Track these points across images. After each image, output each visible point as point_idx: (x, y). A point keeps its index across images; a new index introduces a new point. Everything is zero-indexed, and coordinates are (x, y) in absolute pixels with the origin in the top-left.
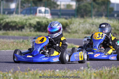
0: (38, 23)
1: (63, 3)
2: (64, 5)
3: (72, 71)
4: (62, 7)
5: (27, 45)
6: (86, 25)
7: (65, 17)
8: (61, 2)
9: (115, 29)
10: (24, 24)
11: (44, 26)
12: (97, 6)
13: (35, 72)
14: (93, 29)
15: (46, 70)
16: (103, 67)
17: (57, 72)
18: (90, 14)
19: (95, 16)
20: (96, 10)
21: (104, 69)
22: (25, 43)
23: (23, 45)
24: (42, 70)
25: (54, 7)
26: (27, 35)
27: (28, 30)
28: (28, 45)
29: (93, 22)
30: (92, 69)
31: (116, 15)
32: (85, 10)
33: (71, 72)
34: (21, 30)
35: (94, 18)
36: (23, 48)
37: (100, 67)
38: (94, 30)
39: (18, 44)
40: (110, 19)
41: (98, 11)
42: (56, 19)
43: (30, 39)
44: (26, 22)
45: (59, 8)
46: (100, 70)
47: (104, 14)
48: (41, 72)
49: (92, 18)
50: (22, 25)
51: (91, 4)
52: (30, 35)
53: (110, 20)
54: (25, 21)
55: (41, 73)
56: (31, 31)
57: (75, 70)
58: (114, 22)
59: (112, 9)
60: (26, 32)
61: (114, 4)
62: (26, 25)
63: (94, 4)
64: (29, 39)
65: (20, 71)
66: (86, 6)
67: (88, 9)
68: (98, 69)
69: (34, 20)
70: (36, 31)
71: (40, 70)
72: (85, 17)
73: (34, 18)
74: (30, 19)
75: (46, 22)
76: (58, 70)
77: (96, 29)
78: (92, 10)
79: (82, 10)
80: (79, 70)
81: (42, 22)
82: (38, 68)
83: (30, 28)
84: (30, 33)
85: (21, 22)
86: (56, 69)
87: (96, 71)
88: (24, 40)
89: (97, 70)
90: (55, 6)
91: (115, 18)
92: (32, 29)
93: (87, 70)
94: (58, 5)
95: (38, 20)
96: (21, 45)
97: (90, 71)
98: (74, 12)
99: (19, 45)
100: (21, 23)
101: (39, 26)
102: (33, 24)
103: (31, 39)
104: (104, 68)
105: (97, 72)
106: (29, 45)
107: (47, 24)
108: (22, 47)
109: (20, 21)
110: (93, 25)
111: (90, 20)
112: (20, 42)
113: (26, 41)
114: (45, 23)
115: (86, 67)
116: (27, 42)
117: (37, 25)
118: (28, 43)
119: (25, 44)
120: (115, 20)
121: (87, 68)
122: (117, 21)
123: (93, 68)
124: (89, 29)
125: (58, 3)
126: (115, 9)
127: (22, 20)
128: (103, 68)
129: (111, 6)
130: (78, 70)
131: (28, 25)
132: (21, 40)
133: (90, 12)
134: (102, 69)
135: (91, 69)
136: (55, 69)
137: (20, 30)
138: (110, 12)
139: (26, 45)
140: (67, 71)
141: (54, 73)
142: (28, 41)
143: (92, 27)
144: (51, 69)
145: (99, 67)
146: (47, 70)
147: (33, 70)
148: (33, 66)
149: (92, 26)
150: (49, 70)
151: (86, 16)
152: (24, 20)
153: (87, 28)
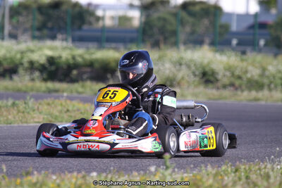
0: (51, 60)
1: (109, 14)
2: (113, 18)
3: (129, 175)
4: (108, 22)
5: (23, 112)
6: (163, 65)
7: (113, 45)
8: (104, 10)
9: (233, 75)
10: (17, 62)
11: (65, 67)
12: (191, 20)
13: (40, 178)
14: (180, 75)
15: (66, 173)
16: (203, 165)
17: (92, 177)
18: (173, 40)
19: (185, 43)
20: (188, 29)
21: (204, 171)
22: (18, 107)
23: (15, 112)
24: (57, 174)
25: (90, 23)
26: (24, 89)
27: (27, 78)
28: (26, 114)
29: (182, 58)
30: (176, 170)
31: (235, 42)
32: (162, 31)
33: (127, 176)
34: (11, 78)
35: (182, 47)
36: (13, 119)
37: (195, 167)
38: (183, 78)
39: (3, 109)
40: (222, 52)
41: (193, 33)
42: (92, 50)
43: (30, 99)
44: (22, 58)
45: (101, 23)
46: (194, 172)
47: (207, 40)
48: (54, 177)
49: (178, 48)
50: (12, 66)
51: (175, 15)
52: (32, 90)
53: (221, 54)
54: (19, 56)
55: (55, 180)
56: (33, 80)
57: (136, 174)
58: (229, 57)
59: (226, 28)
60: (21, 82)
61: (230, 15)
62: (22, 64)
63: (183, 14)
64: (28, 98)
65: (5, 176)
66: (165, 20)
67: (169, 28)
68: (189, 171)
69: (40, 53)
70: (45, 80)
71: (53, 173)
72: (162, 46)
73: (40, 49)
74: (32, 51)
75: (70, 57)
76: (94, 174)
77: (188, 76)
78: (180, 29)
79: (155, 30)
80: (146, 173)
81: (60, 57)
82: (46, 168)
83: (31, 74)
84: (30, 84)
85: (11, 58)
86: (91, 172)
87: (186, 175)
88: (17, 102)
89: (187, 172)
90: (92, 19)
91: (233, 49)
92: (37, 74)
93: (163, 174)
94: (98, 19)
95: (49, 53)
96: (10, 114)
97: (171, 175)
98: (135, 35)
99: (5, 113)
100: (9, 60)
101: (53, 68)
102: (38, 62)
103: (32, 100)
104: (203, 168)
105: (186, 177)
106: (28, 113)
107: (71, 62)
108: (10, 117)
109: (8, 55)
110: (181, 64)
111: (172, 54)
112: (7, 106)
113: (20, 103)
114: (67, 60)
115: (162, 167)
116: (24, 105)
117: (47, 65)
118: (25, 108)
119: (19, 112)
120: (233, 54)
121: (165, 167)
122: (236, 55)
123: (178, 168)
124: (171, 75)
125: (99, 13)
126: (234, 28)
127: (13, 53)
128: (201, 167)
129: (223, 20)
130: (142, 172)
131: (26, 65)
132: (10, 102)
133: (174, 33)
134: (200, 171)
135: (174, 171)
136: (89, 171)
137: (8, 78)
138: (221, 34)
139: (20, 114)
140: (117, 177)
141: (85, 180)
142: (25, 103)
143: (179, 70)
144: (79, 171)
145: (192, 166)
146: (70, 172)
147: (35, 173)
148: (37, 165)
149: (178, 67)
150: (75, 174)
151: (165, 43)
152: (17, 52)
153: (167, 72)
